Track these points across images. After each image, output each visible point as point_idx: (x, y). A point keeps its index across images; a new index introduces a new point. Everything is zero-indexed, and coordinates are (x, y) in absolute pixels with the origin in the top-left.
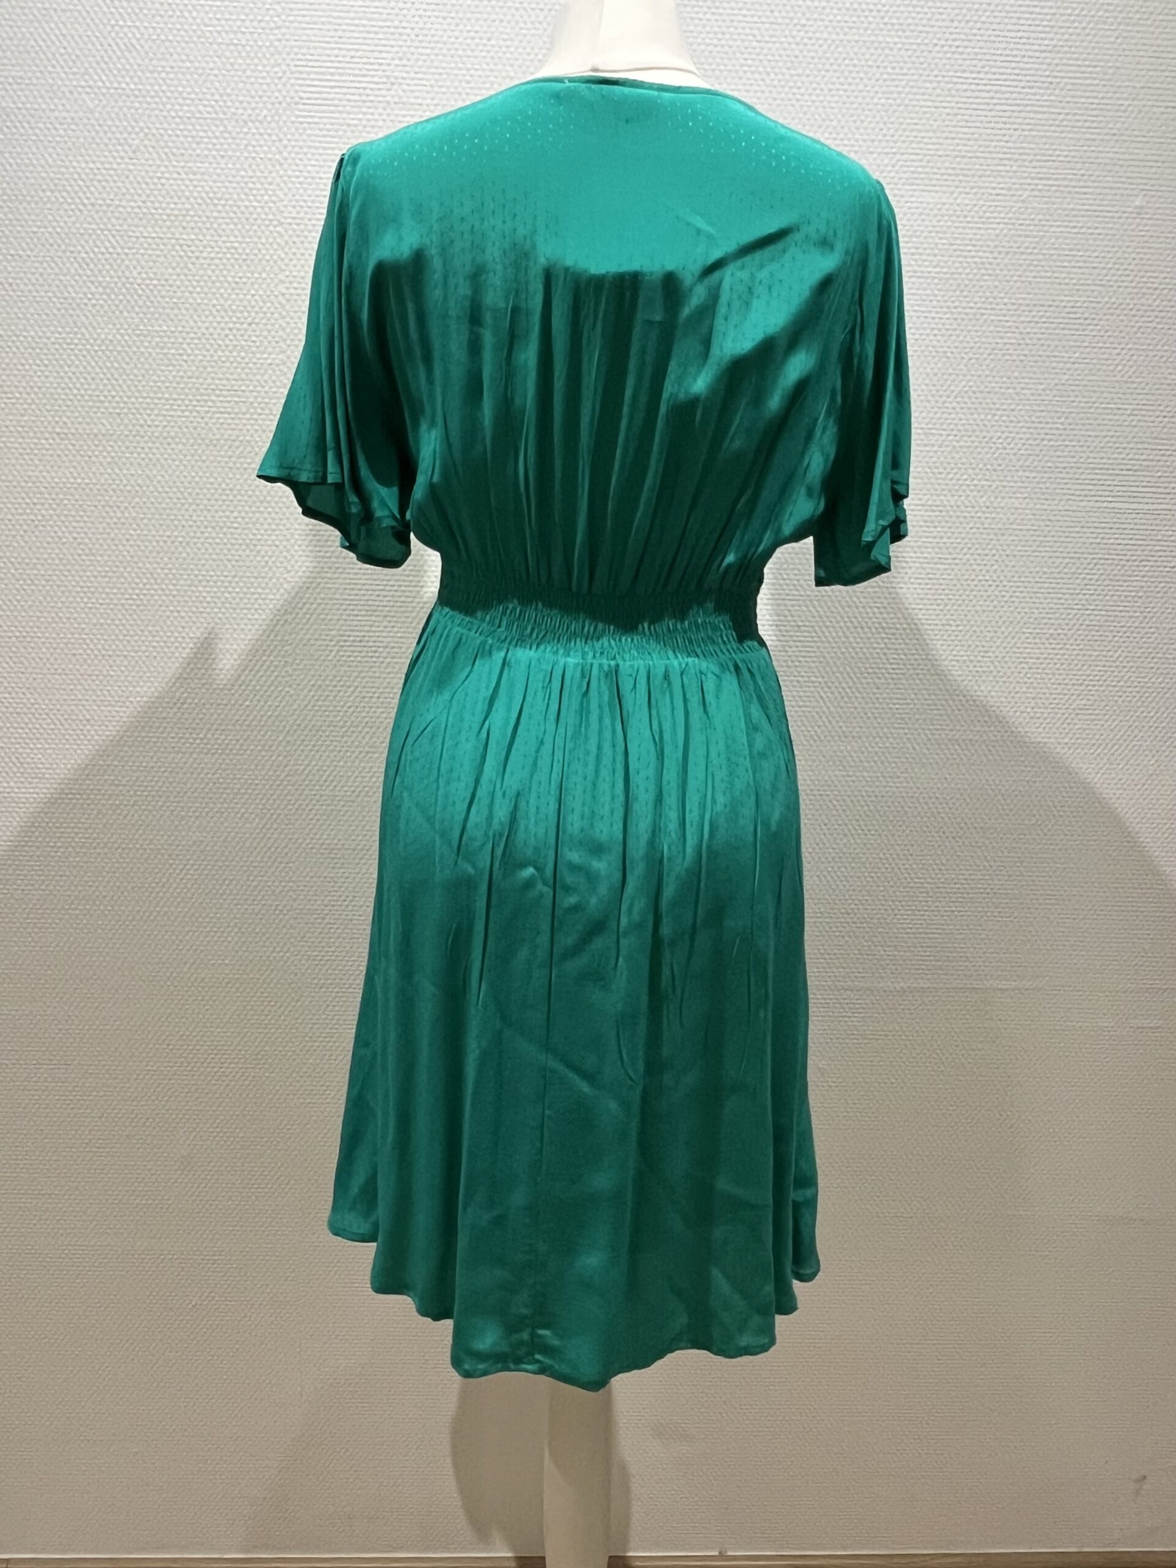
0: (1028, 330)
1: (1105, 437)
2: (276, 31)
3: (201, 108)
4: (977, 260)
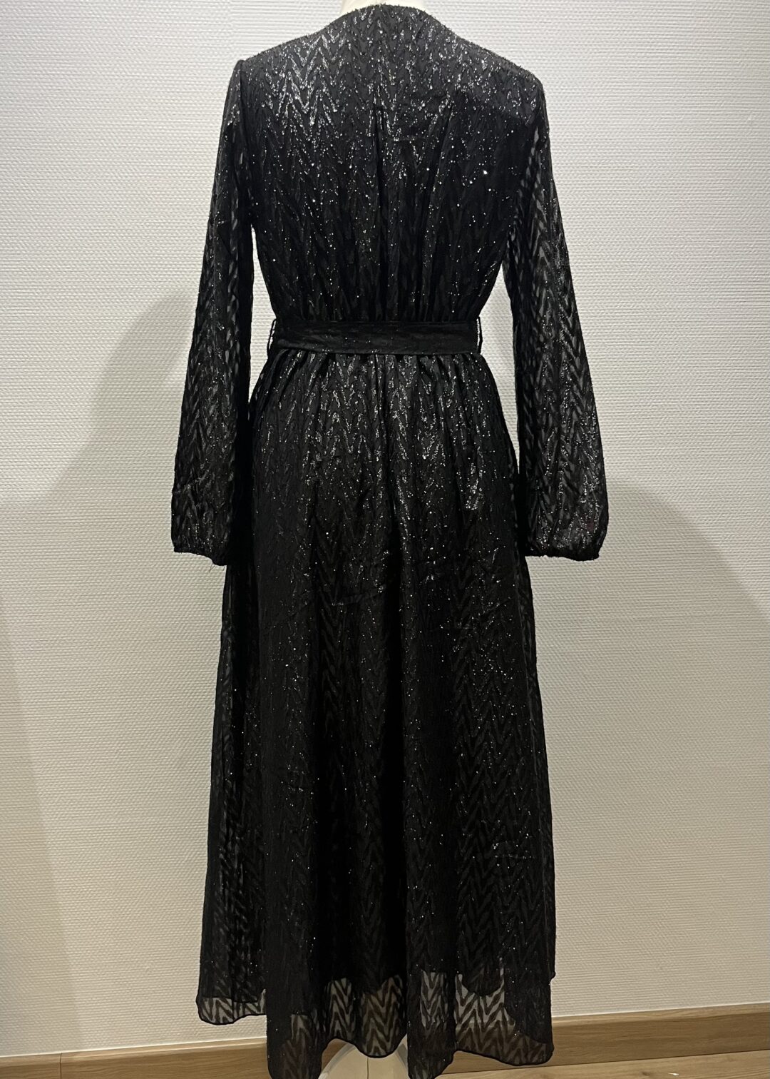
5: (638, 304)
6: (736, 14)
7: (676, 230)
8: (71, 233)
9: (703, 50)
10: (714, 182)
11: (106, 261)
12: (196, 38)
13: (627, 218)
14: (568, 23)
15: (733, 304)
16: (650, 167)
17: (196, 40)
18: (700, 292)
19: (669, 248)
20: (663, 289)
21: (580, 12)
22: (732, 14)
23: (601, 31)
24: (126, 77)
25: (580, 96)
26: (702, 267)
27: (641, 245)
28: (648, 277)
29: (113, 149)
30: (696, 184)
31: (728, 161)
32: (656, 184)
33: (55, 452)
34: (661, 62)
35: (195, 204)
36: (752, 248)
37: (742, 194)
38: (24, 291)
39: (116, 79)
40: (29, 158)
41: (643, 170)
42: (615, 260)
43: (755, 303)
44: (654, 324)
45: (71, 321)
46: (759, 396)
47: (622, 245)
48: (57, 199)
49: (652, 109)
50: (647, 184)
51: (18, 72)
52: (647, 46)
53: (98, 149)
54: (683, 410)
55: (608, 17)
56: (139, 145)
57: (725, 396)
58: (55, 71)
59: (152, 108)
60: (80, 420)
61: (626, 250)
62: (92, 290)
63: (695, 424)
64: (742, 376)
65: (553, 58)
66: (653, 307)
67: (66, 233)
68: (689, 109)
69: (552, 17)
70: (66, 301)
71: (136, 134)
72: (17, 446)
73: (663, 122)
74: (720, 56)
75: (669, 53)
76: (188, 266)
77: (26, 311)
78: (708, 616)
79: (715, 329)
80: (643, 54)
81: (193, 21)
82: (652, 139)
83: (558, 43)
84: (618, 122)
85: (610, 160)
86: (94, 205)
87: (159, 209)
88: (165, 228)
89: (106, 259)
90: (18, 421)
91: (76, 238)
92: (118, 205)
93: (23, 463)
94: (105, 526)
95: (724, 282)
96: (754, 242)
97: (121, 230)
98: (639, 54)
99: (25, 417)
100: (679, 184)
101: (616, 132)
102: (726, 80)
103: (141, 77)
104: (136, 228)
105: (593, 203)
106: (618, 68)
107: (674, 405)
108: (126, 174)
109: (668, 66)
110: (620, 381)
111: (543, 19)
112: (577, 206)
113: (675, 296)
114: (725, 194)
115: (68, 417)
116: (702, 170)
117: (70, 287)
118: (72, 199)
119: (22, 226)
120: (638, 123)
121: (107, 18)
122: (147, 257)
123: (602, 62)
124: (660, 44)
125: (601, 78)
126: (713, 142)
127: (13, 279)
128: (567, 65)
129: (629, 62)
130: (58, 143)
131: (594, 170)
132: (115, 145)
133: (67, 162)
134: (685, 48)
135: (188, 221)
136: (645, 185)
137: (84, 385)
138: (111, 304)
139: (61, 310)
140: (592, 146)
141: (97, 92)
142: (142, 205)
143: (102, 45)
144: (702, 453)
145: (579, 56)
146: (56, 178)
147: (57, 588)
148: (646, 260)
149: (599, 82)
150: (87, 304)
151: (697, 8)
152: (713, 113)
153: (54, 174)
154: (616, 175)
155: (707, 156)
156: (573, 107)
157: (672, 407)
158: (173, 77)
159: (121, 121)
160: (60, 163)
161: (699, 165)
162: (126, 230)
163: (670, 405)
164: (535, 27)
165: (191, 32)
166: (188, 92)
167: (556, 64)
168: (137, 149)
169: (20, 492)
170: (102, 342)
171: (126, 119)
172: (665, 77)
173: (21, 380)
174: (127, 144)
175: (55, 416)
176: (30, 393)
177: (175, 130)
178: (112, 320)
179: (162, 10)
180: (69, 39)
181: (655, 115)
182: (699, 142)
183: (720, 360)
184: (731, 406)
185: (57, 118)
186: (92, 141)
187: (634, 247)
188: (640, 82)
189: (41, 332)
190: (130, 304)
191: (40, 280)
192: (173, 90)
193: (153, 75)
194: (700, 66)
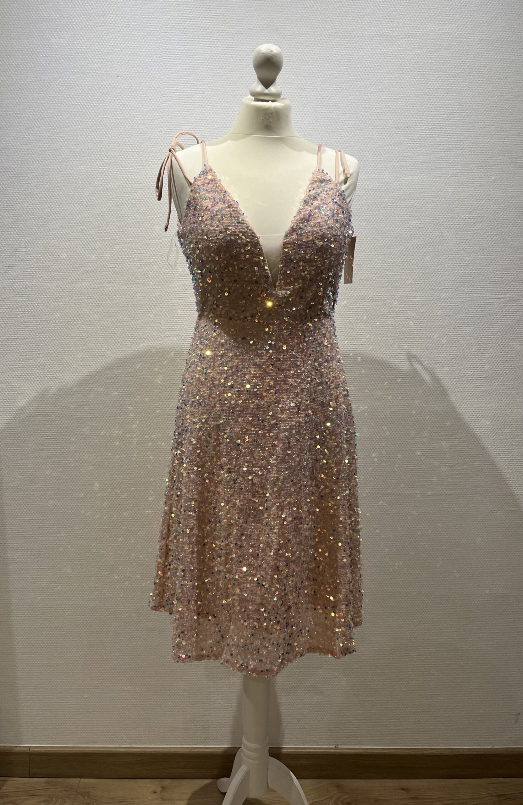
0: (452, 227)
1: (484, 268)
2: (161, 119)
3: (132, 148)
4: (430, 201)
5: (416, 293)
6: (487, 111)
7: (443, 247)
8: (57, 236)
9: (464, 134)
10: (468, 217)
11: (78, 254)
12: (139, 118)
13: (411, 238)
14: (376, 115)
15: (479, 295)
16: (427, 206)
17: (139, 120)
18: (457, 287)
19: (438, 258)
20: (433, 284)
21: (384, 108)
22: (484, 111)
23: (397, 120)
24: (95, 142)
25: (383, 161)
26: (460, 271)
27: (419, 256)
28: (423, 276)
29: (85, 185)
30: (457, 218)
31: (478, 205)
32: (431, 218)
33: (42, 370)
34: (436, 141)
35: (135, 220)
36: (493, 260)
37: (487, 226)
38: (27, 270)
39: (89, 143)
40: (33, 189)
41: (422, 208)
42: (402, 265)
43: (493, 295)
44: (427, 306)
45: (55, 290)
46: (495, 355)
47: (407, 255)
48: (49, 214)
49: (429, 170)
50: (425, 217)
51: (29, 136)
52: (427, 130)
53: (76, 184)
54: (444, 361)
55: (402, 112)
56: (101, 183)
57: (472, 354)
58: (51, 136)
59: (110, 161)
60: (58, 351)
61: (410, 258)
62: (69, 271)
63: (452, 371)
64: (484, 342)
65: (366, 136)
66: (426, 295)
67: (54, 236)
68: (453, 171)
69: (366, 111)
70: (52, 277)
71: (100, 176)
72: (19, 366)
73: (436, 178)
74: (475, 137)
75: (441, 135)
76: (129, 259)
77: (27, 283)
78: (457, 494)
79: (466, 311)
80: (424, 136)
81: (138, 108)
82: (428, 189)
83: (370, 127)
84: (407, 177)
85: (401, 201)
86: (72, 219)
87: (113, 223)
88: (116, 234)
89: (78, 252)
90: (20, 350)
91: (60, 239)
92: (87, 219)
93: (22, 376)
94: (70, 418)
95: (474, 281)
96: (494, 257)
97: (88, 235)
98: (421, 136)
99: (24, 348)
100: (445, 218)
101: (405, 184)
102: (478, 153)
103: (104, 142)
104: (98, 234)
105: (389, 228)
106: (408, 144)
107: (438, 358)
108: (93, 201)
109: (440, 143)
110: (403, 341)
111: (360, 112)
112: (378, 229)
113: (441, 289)
114: (476, 225)
115: (51, 349)
116: (461, 210)
117: (55, 269)
118: (58, 215)
119: (27, 231)
120: (420, 179)
121: (85, 105)
122: (104, 252)
123: (397, 139)
124: (435, 129)
125: (397, 150)
126: (468, 192)
127: (20, 262)
128: (374, 141)
129: (415, 140)
130: (51, 180)
131: (390, 207)
132: (87, 183)
133: (56, 192)
134: (452, 132)
135: (130, 231)
136: (423, 218)
137: (62, 330)
138: (80, 280)
139: (49, 283)
140: (390, 192)
141: (77, 150)
142: (102, 220)
143: (81, 121)
144: (456, 390)
145: (383, 136)
146: (49, 202)
147: (40, 455)
148: (422, 265)
149: (395, 152)
150: (65, 280)
151: (461, 107)
152: (469, 174)
153: (48, 199)
154: (405, 211)
155: (464, 201)
156: (378, 168)
157: (437, 359)
158: (124, 142)
159: (90, 168)
160: (52, 193)
161: (459, 206)
162: (92, 235)
163: (436, 358)
164: (355, 117)
165: (136, 115)
166: (133, 152)
167: (367, 140)
168: (100, 185)
169: (19, 394)
170: (73, 304)
171: (94, 167)
172: (438, 150)
173: (22, 325)
174: (94, 182)
175: (43, 348)
176: (28, 334)
177: (124, 174)
178: (80, 290)
179: (119, 101)
180: (61, 117)
181: (431, 174)
182: (459, 192)
183: (469, 331)
184: (476, 360)
185: (51, 165)
186: (73, 180)
187: (415, 256)
188: (422, 153)
189: (36, 296)
190: (92, 281)
191: (37, 264)
192: (124, 150)
193: (112, 140)
194: (462, 144)
